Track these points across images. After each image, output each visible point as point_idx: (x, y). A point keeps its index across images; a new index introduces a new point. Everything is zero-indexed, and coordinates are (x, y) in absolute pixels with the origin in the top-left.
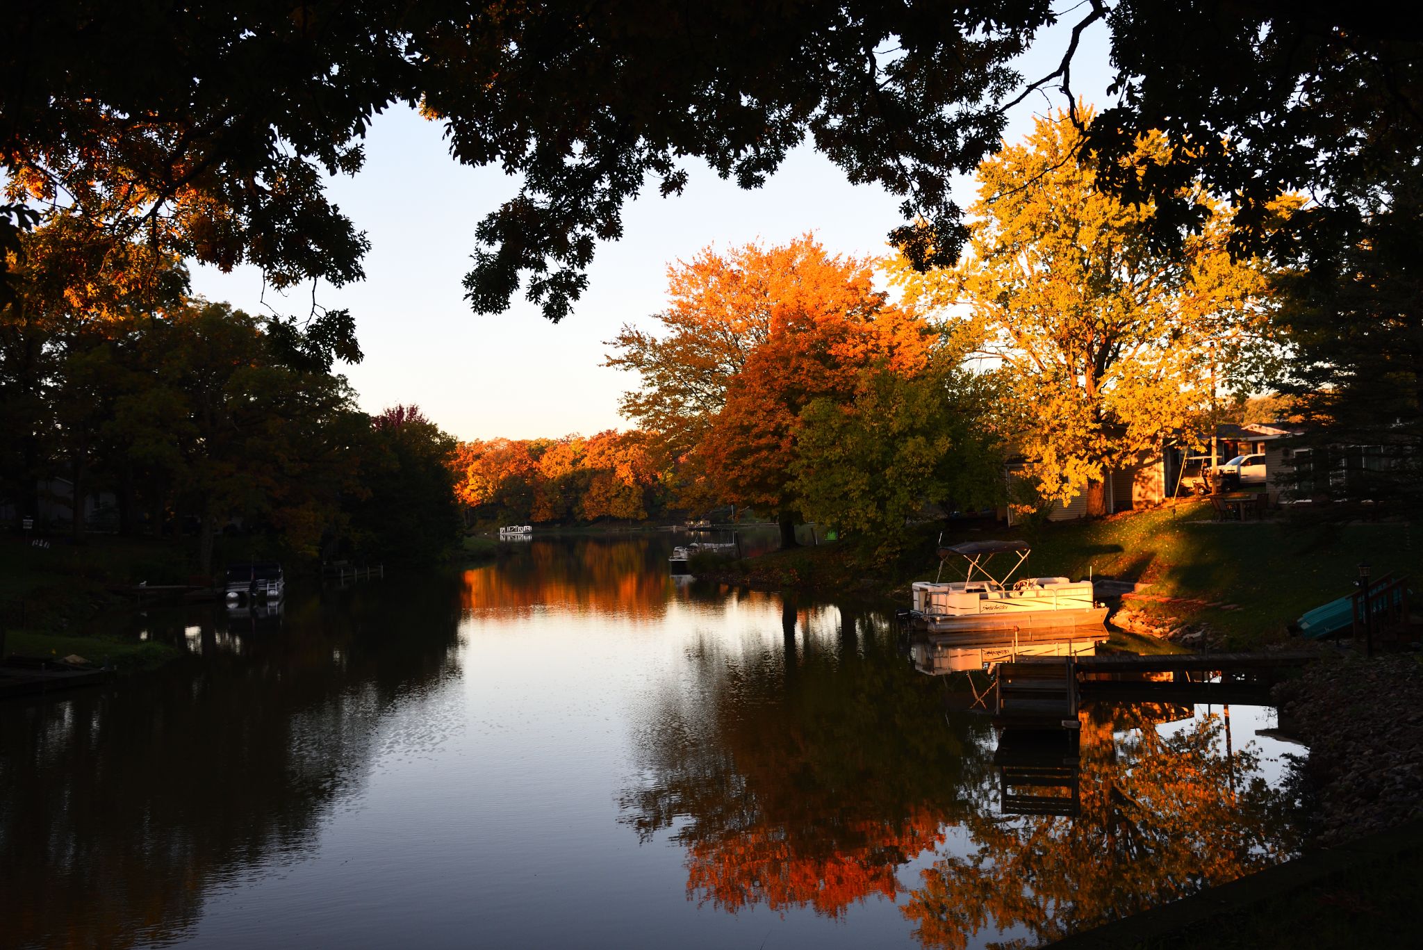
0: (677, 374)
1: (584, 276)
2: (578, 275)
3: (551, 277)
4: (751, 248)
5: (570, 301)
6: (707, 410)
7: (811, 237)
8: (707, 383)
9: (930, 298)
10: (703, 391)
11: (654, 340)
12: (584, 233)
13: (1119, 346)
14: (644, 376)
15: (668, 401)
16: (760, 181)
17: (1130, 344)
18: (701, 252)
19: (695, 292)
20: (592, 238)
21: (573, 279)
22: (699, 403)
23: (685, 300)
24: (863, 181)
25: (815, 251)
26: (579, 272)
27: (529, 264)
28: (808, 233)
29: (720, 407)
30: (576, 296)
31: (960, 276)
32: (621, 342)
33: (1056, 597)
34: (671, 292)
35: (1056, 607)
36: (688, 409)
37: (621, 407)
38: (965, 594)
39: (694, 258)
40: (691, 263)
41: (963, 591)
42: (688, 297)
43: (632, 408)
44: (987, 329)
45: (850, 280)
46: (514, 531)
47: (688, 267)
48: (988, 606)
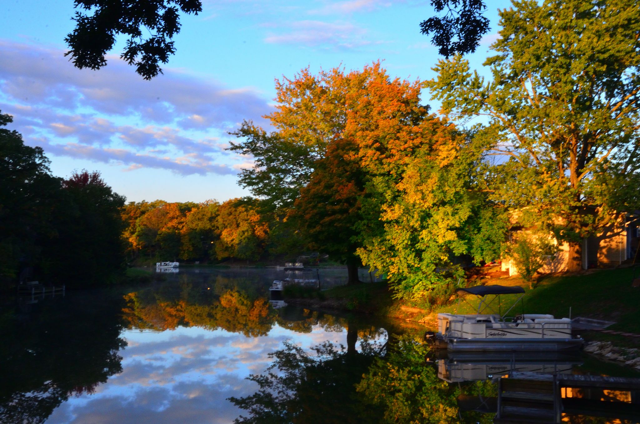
0: (280, 158)
1: (172, 43)
3: (144, 42)
4: (336, 72)
5: (160, 63)
6: (299, 184)
7: (378, 65)
8: (301, 166)
9: (460, 110)
10: (298, 171)
11: (265, 133)
13: (596, 150)
14: (257, 158)
15: (273, 177)
17: (605, 148)
18: (300, 73)
19: (295, 100)
20: (177, 10)
21: (163, 46)
22: (295, 180)
23: (288, 106)
25: (381, 75)
26: (168, 40)
27: (125, 30)
28: (376, 62)
30: (164, 59)
31: (483, 95)
32: (241, 133)
33: (543, 329)
34: (278, 100)
35: (543, 337)
36: (287, 182)
37: (240, 179)
38: (475, 323)
39: (295, 77)
40: (293, 80)
41: (474, 321)
42: (290, 104)
43: (247, 181)
44: (500, 133)
45: (404, 96)
46: (166, 265)
47: (291, 83)
48: (493, 333)
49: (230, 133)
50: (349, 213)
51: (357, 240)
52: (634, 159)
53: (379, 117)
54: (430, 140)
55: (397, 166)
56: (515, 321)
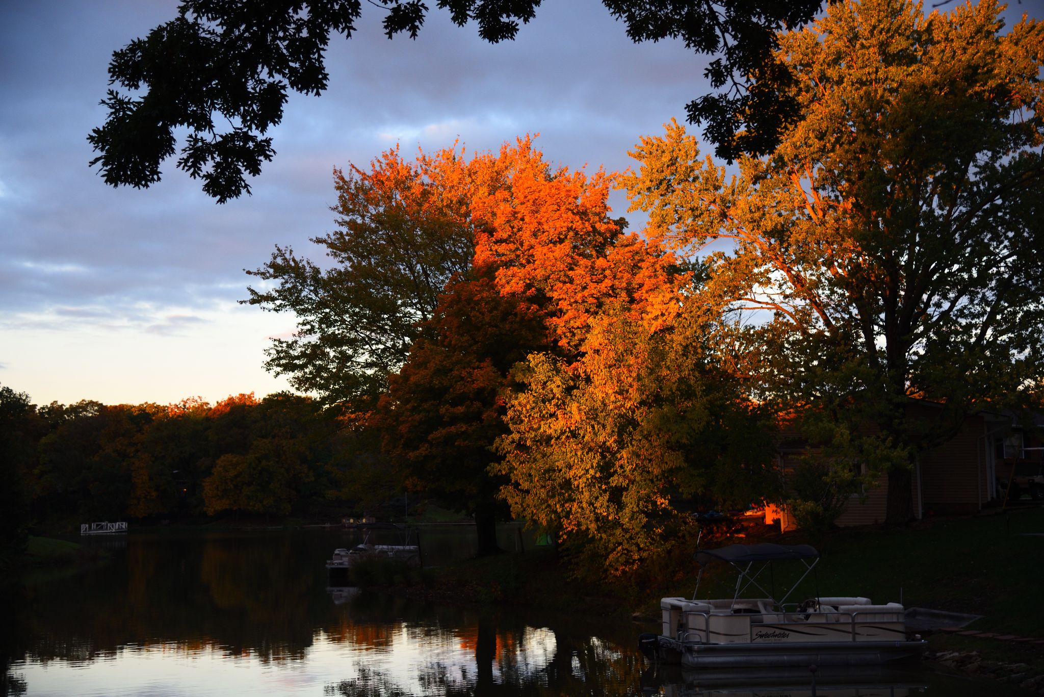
0: (347, 317)
1: (268, 141)
2: (259, 139)
3: (219, 139)
4: (448, 156)
5: (246, 175)
6: (384, 368)
7: (528, 144)
8: (385, 331)
9: (683, 229)
10: (379, 342)
11: (316, 271)
12: (271, 80)
13: (929, 299)
14: (301, 319)
15: (332, 354)
16: (510, 31)
17: (945, 297)
18: (382, 160)
19: (372, 210)
21: (251, 144)
22: (374, 359)
23: (359, 220)
24: (648, 37)
25: (533, 164)
26: (259, 135)
28: (524, 140)
29: (402, 364)
30: (255, 170)
31: (725, 202)
32: (271, 271)
33: (854, 624)
34: (341, 209)
35: (854, 639)
36: (359, 364)
37: (269, 359)
38: (732, 616)
39: (373, 165)
40: (370, 173)
41: (728, 611)
42: (363, 217)
43: (283, 362)
44: (756, 270)
45: (579, 202)
46: (102, 528)
47: (365, 177)
48: (763, 632)
49: (249, 273)
50: (482, 421)
51: (500, 470)
52: (999, 317)
53: (533, 241)
54: (629, 284)
55: (570, 332)
56: (804, 610)
